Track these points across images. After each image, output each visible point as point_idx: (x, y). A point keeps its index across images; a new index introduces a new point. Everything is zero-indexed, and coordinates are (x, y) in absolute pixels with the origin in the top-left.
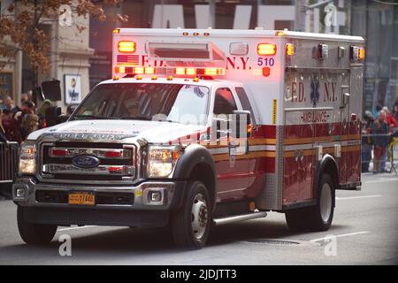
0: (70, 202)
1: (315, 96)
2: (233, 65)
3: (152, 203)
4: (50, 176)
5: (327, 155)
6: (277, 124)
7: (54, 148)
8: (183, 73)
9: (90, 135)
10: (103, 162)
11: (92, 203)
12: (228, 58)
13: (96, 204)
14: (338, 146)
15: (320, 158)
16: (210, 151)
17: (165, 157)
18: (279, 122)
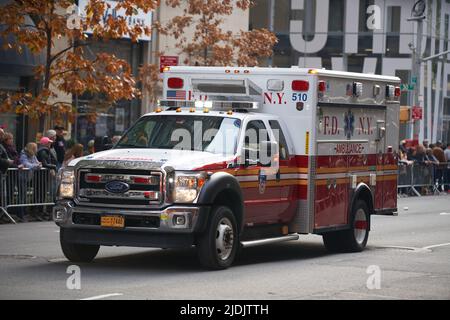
0: (102, 224)
1: (349, 128)
2: (270, 100)
3: (177, 227)
4: (85, 199)
5: (362, 184)
6: (310, 155)
7: (90, 174)
10: (133, 187)
11: (122, 225)
12: (266, 94)
13: (125, 225)
14: (373, 176)
15: (354, 186)
16: (239, 179)
17: (191, 184)
18: (311, 153)
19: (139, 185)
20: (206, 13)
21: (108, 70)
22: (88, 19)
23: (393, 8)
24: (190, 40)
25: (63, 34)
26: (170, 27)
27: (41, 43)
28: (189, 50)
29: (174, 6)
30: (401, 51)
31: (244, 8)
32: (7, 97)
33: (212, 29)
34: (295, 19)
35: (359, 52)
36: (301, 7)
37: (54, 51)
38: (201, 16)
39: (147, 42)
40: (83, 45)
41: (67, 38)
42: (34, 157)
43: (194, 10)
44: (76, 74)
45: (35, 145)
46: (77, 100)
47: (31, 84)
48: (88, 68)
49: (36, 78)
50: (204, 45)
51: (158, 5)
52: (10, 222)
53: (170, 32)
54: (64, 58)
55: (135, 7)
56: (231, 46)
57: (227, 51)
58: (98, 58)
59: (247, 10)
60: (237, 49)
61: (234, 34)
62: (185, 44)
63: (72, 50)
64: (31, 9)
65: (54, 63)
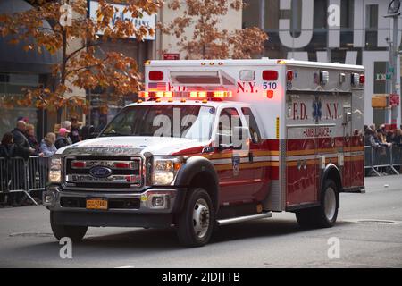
0: (88, 207)
1: (317, 114)
2: (243, 89)
3: (156, 207)
4: (72, 184)
5: (331, 164)
6: (280, 138)
7: (76, 161)
8: (195, 96)
9: (105, 149)
10: (114, 172)
11: (106, 208)
12: (239, 84)
13: (109, 207)
14: (341, 157)
15: (323, 166)
16: (213, 162)
17: (168, 167)
18: (282, 137)
19: (120, 170)
20: (203, 14)
21: (117, 67)
22: (99, 22)
23: (371, 6)
24: (190, 39)
25: (77, 36)
26: (172, 27)
27: (57, 44)
28: (189, 47)
29: (175, 9)
30: (379, 45)
31: (237, 8)
32: (28, 93)
33: (209, 28)
34: (283, 18)
35: (341, 46)
36: (289, 7)
37: (69, 51)
38: (199, 17)
39: (151, 41)
40: (94, 45)
41: (80, 39)
42: (53, 145)
43: (193, 12)
44: (89, 71)
45: (54, 135)
46: (91, 94)
47: (49, 81)
48: (99, 66)
49: (54, 75)
50: (202, 43)
51: (161, 8)
52: (33, 204)
53: (172, 31)
54: (78, 57)
55: (140, 10)
56: (226, 43)
57: (223, 48)
58: (108, 57)
59: (240, 11)
60: (232, 46)
61: (229, 32)
62: (185, 42)
63: (85, 49)
64: (47, 14)
65: (69, 62)
